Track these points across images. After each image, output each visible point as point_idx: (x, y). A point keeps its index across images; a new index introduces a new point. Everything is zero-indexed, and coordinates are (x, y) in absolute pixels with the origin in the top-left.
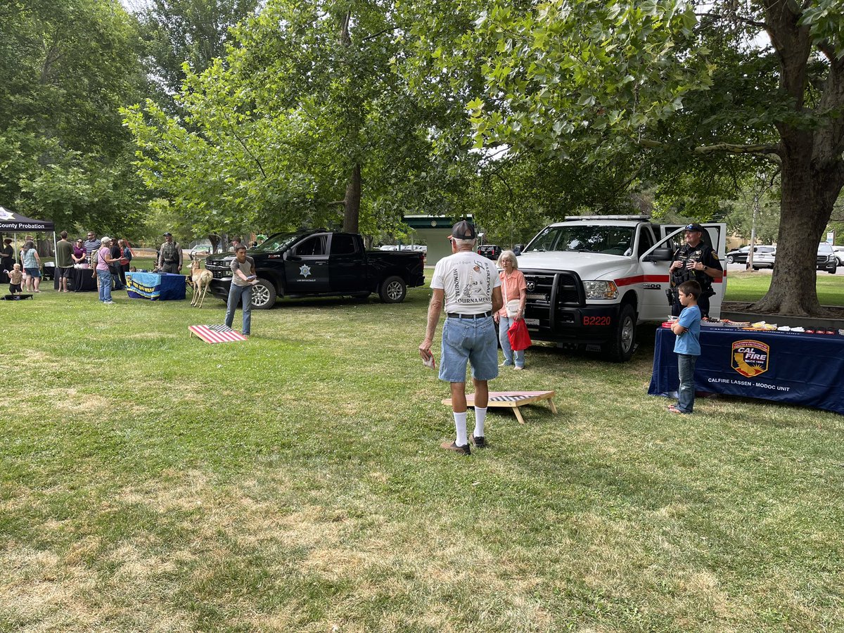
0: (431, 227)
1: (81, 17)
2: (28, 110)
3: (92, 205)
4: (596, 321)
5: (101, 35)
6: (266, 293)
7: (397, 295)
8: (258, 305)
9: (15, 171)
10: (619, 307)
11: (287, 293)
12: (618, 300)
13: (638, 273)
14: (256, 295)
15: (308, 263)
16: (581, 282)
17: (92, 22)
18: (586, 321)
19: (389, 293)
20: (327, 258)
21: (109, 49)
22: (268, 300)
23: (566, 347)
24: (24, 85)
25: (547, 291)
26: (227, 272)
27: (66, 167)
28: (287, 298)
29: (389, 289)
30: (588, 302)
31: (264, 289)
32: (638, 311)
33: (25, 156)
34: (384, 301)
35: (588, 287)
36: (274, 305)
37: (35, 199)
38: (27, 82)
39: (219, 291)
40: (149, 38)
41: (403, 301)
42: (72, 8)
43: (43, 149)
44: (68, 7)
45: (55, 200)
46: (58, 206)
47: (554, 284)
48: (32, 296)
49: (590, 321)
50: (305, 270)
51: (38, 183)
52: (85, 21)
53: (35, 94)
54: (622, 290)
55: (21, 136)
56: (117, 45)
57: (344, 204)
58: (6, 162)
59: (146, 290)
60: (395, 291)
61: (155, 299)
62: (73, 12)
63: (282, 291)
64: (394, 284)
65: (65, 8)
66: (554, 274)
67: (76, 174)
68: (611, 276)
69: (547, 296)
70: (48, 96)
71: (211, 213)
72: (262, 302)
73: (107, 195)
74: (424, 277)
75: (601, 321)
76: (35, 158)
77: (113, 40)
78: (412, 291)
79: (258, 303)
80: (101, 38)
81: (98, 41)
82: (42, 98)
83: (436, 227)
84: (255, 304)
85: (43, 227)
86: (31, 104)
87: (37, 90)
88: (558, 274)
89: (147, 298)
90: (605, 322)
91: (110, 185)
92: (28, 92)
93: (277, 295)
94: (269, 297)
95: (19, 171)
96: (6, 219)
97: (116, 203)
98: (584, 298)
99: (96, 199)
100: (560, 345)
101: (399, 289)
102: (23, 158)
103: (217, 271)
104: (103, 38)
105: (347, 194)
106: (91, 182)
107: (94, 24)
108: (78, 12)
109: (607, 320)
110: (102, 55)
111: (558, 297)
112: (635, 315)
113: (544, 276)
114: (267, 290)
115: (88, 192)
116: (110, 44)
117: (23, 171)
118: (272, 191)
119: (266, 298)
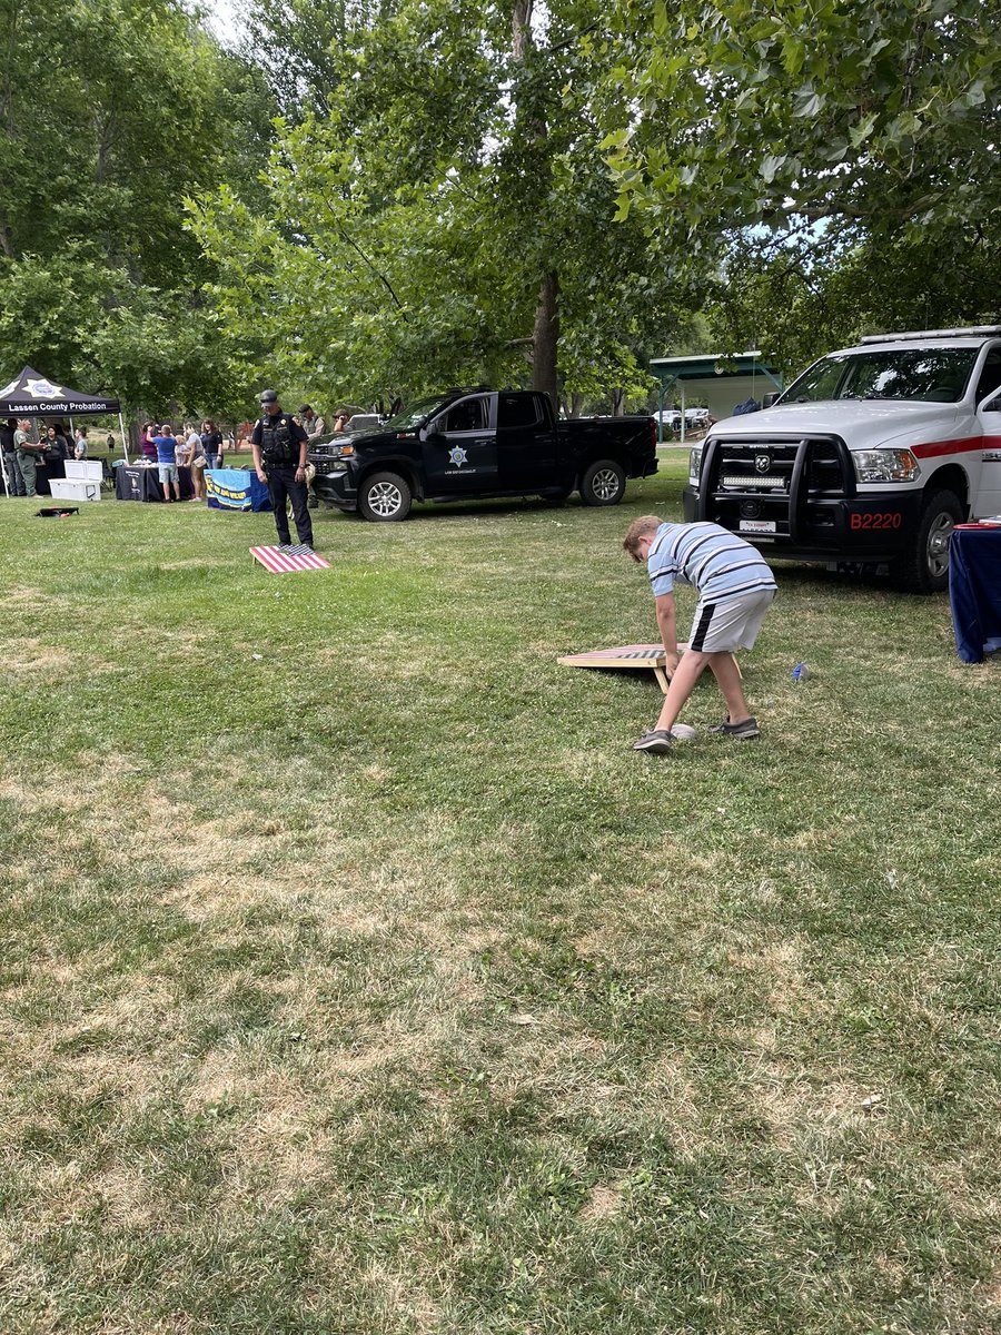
0: (714, 375)
1: (143, 67)
2: (81, 227)
3: (177, 370)
4: (873, 521)
5: (176, 95)
6: (396, 496)
7: (610, 492)
8: (384, 515)
9: (68, 323)
10: (921, 496)
11: (429, 494)
12: (920, 483)
13: (974, 434)
14: (380, 499)
15: (462, 443)
16: (848, 453)
17: (160, 75)
18: (857, 522)
19: (597, 489)
20: (494, 433)
21: (189, 117)
22: (399, 506)
23: (842, 570)
24: (71, 187)
25: (783, 472)
26: (336, 464)
27: (140, 312)
28: (429, 502)
29: (596, 482)
30: (860, 488)
31: (393, 489)
32: (970, 501)
33: (81, 298)
34: (589, 502)
35: (863, 462)
36: (409, 515)
37: (97, 364)
38: (75, 181)
39: (327, 493)
40: (240, 89)
41: (618, 501)
42: (128, 55)
43: (104, 286)
44: (123, 54)
45: (126, 364)
46: (130, 374)
47: (797, 458)
48: (77, 509)
49: (863, 521)
50: (458, 455)
51: (102, 337)
52: (150, 74)
53: (88, 199)
54: (929, 466)
55: (73, 267)
56: (199, 110)
57: (532, 342)
58: (54, 309)
59: (233, 495)
60: (606, 487)
61: (247, 509)
62: (131, 61)
63: (420, 490)
64: (605, 474)
65: (119, 56)
66: (798, 442)
67: (154, 322)
68: (906, 439)
69: (785, 481)
70: (108, 201)
71: (315, 371)
72: (391, 509)
73: (198, 353)
74: (657, 460)
75: (883, 521)
76: (95, 300)
77: (194, 101)
78: (636, 485)
79: (384, 511)
80: (174, 99)
81: (172, 105)
82: (99, 205)
83: (724, 375)
84: (380, 513)
85: (103, 406)
86: (84, 216)
87: (90, 193)
88: (806, 440)
89: (236, 509)
90: (891, 524)
91: (200, 337)
92: (78, 197)
93: (413, 497)
94: (399, 501)
95: (73, 323)
96: (51, 396)
97: (210, 365)
98: (855, 482)
99: (182, 362)
100: (832, 567)
101: (613, 481)
102: (79, 302)
103: (321, 463)
104: (178, 99)
105: (536, 325)
106: (173, 334)
107: (164, 77)
108: (138, 60)
109: (895, 519)
110: (179, 127)
111: (804, 482)
112: (962, 512)
113: (782, 446)
114: (397, 490)
115: (171, 350)
116: (190, 108)
117: (78, 323)
118: (406, 329)
119: (396, 504)
